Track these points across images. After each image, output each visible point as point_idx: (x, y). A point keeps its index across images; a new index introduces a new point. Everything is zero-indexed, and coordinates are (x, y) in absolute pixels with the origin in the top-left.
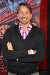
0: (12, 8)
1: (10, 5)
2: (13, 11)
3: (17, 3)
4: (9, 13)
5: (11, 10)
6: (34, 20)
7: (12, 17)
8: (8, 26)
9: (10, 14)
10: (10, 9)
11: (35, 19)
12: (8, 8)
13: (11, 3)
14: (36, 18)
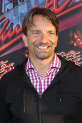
0: (14, 17)
1: (8, 10)
2: (18, 26)
3: (26, 4)
4: (7, 31)
5: (12, 24)
6: (72, 42)
7: (15, 39)
8: (7, 64)
9: (9, 34)
10: (9, 21)
11: (75, 40)
12: (5, 18)
13: (10, 6)
14: (77, 39)
